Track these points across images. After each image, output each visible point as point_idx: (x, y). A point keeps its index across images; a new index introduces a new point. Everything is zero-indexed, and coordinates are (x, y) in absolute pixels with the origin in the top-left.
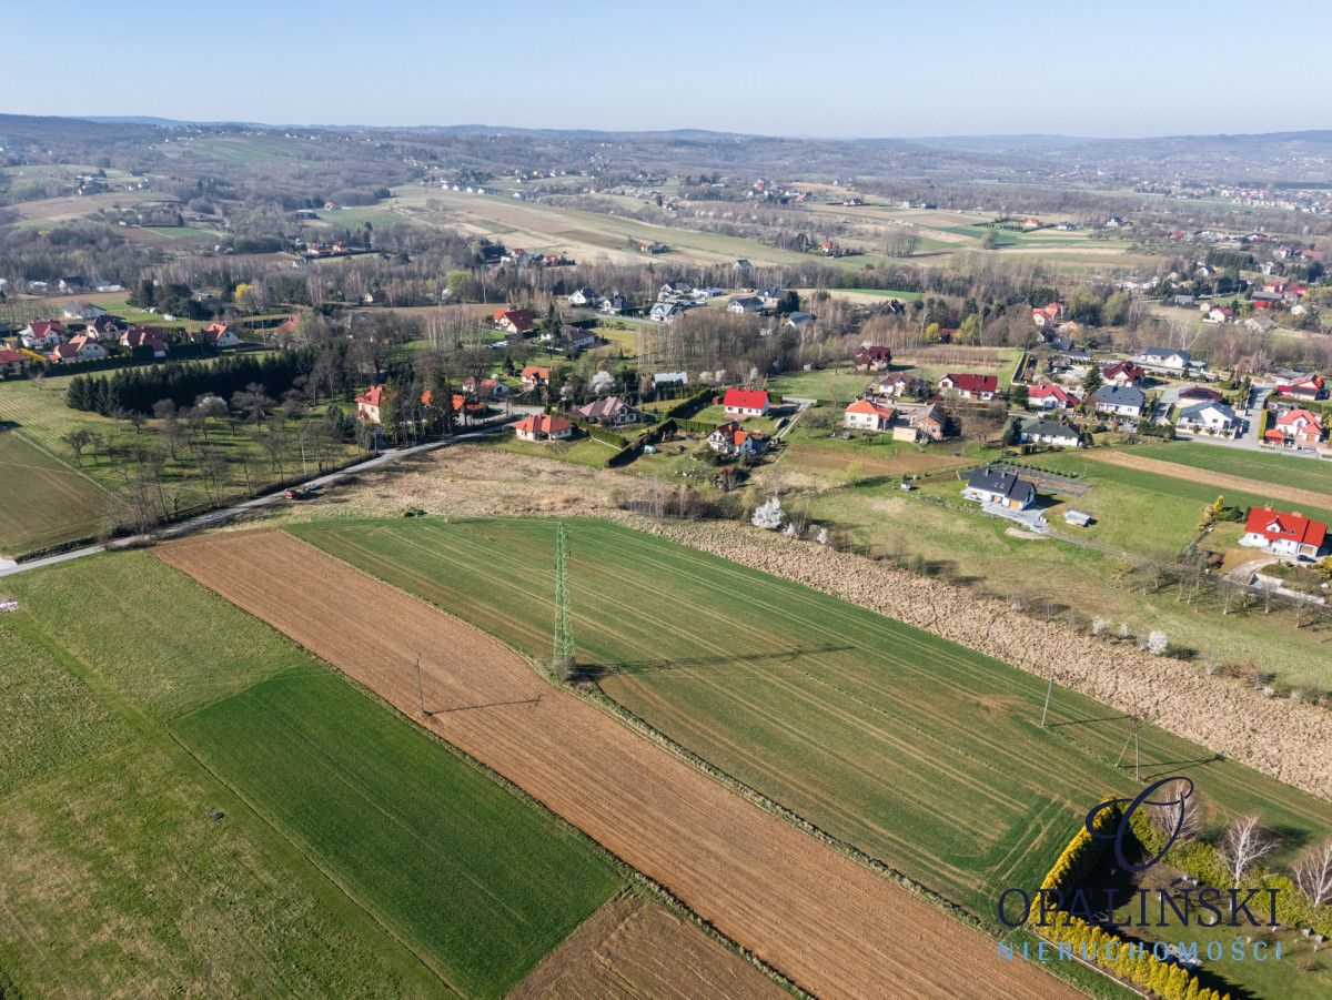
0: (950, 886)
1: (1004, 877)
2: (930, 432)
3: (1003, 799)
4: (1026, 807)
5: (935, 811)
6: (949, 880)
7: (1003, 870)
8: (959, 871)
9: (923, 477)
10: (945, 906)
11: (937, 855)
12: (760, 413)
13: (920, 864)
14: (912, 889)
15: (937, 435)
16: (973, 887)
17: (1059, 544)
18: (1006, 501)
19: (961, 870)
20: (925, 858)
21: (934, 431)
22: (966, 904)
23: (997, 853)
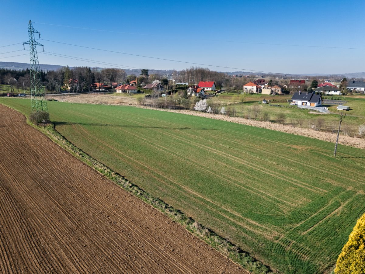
0: (243, 234)
1: (305, 233)
2: (277, 91)
3: (306, 186)
4: (326, 191)
5: (247, 187)
6: (246, 231)
7: (304, 228)
8: (257, 224)
9: (272, 101)
10: (229, 250)
11: (238, 211)
12: (211, 90)
13: (219, 217)
14: (198, 232)
15: (280, 92)
16: (269, 237)
17: (334, 115)
18: (309, 104)
19: (260, 223)
20: (227, 213)
21: (278, 91)
22: (258, 251)
23: (297, 216)
